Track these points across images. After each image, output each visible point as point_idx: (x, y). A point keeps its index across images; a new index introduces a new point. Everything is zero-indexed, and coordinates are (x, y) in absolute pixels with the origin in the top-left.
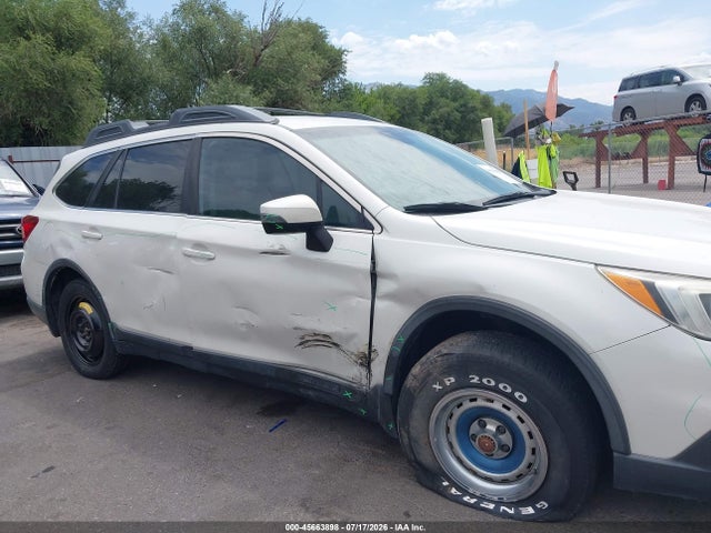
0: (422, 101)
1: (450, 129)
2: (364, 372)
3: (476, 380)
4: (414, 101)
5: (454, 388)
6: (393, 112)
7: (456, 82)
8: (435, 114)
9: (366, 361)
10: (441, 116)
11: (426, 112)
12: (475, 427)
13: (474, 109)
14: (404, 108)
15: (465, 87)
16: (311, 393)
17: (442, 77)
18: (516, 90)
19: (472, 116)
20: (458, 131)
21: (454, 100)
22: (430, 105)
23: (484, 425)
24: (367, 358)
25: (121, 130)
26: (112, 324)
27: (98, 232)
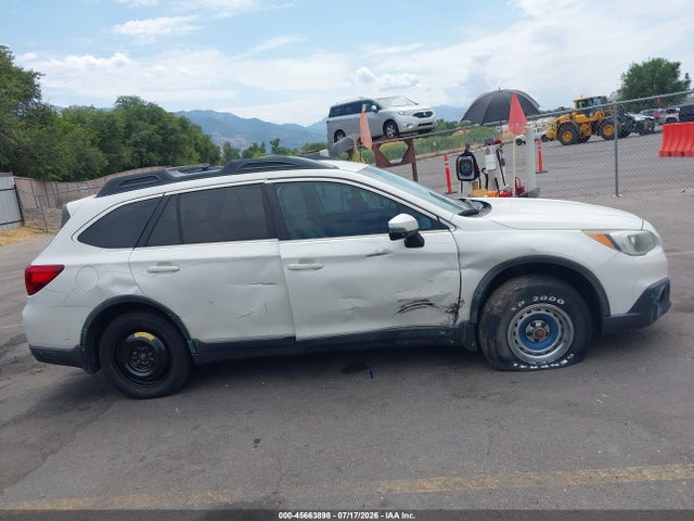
0: (121, 124)
1: (153, 151)
2: (452, 316)
3: (536, 299)
4: (114, 124)
5: (524, 307)
6: (92, 136)
7: (151, 105)
8: (135, 137)
9: (455, 309)
10: (143, 138)
11: (128, 136)
12: (530, 328)
13: (173, 131)
14: (103, 131)
15: (160, 109)
16: (406, 342)
17: (135, 100)
18: (196, 111)
19: (173, 137)
20: (161, 153)
21: (152, 123)
22: (129, 128)
23: (533, 325)
24: (456, 307)
25: (156, 178)
26: (194, 341)
27: (175, 264)
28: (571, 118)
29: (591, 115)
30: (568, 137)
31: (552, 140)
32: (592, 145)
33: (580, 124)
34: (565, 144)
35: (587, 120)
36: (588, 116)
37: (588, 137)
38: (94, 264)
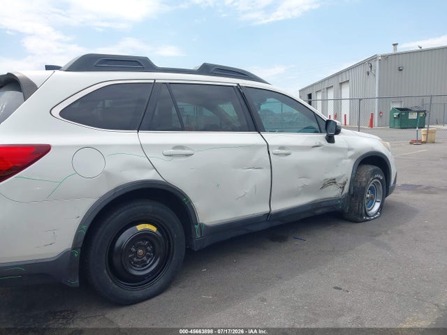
2: (341, 190)
9: (343, 186)
24: (345, 183)
25: (140, 64)
26: (201, 225)
27: (189, 149)
38: (95, 145)
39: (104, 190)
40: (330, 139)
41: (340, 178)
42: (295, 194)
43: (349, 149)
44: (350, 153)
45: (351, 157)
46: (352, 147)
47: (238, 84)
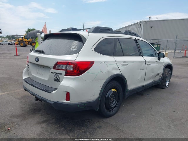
24: (161, 75)
25: (110, 31)
26: (128, 90)
27: (127, 63)
28: (23, 39)
29: (28, 39)
30: (22, 44)
31: (17, 45)
32: (28, 47)
33: (25, 42)
34: (21, 46)
35: (27, 41)
36: (27, 40)
37: (27, 46)
38: (105, 61)
39: (107, 77)
40: (159, 59)
41: (160, 73)
42: (150, 79)
43: (164, 63)
44: (163, 64)
45: (163, 66)
46: (164, 62)
47: (135, 38)
